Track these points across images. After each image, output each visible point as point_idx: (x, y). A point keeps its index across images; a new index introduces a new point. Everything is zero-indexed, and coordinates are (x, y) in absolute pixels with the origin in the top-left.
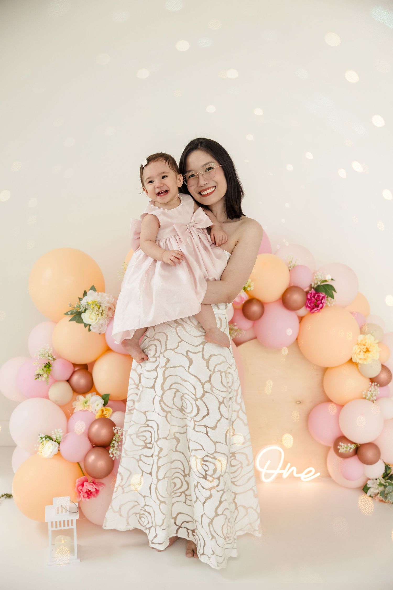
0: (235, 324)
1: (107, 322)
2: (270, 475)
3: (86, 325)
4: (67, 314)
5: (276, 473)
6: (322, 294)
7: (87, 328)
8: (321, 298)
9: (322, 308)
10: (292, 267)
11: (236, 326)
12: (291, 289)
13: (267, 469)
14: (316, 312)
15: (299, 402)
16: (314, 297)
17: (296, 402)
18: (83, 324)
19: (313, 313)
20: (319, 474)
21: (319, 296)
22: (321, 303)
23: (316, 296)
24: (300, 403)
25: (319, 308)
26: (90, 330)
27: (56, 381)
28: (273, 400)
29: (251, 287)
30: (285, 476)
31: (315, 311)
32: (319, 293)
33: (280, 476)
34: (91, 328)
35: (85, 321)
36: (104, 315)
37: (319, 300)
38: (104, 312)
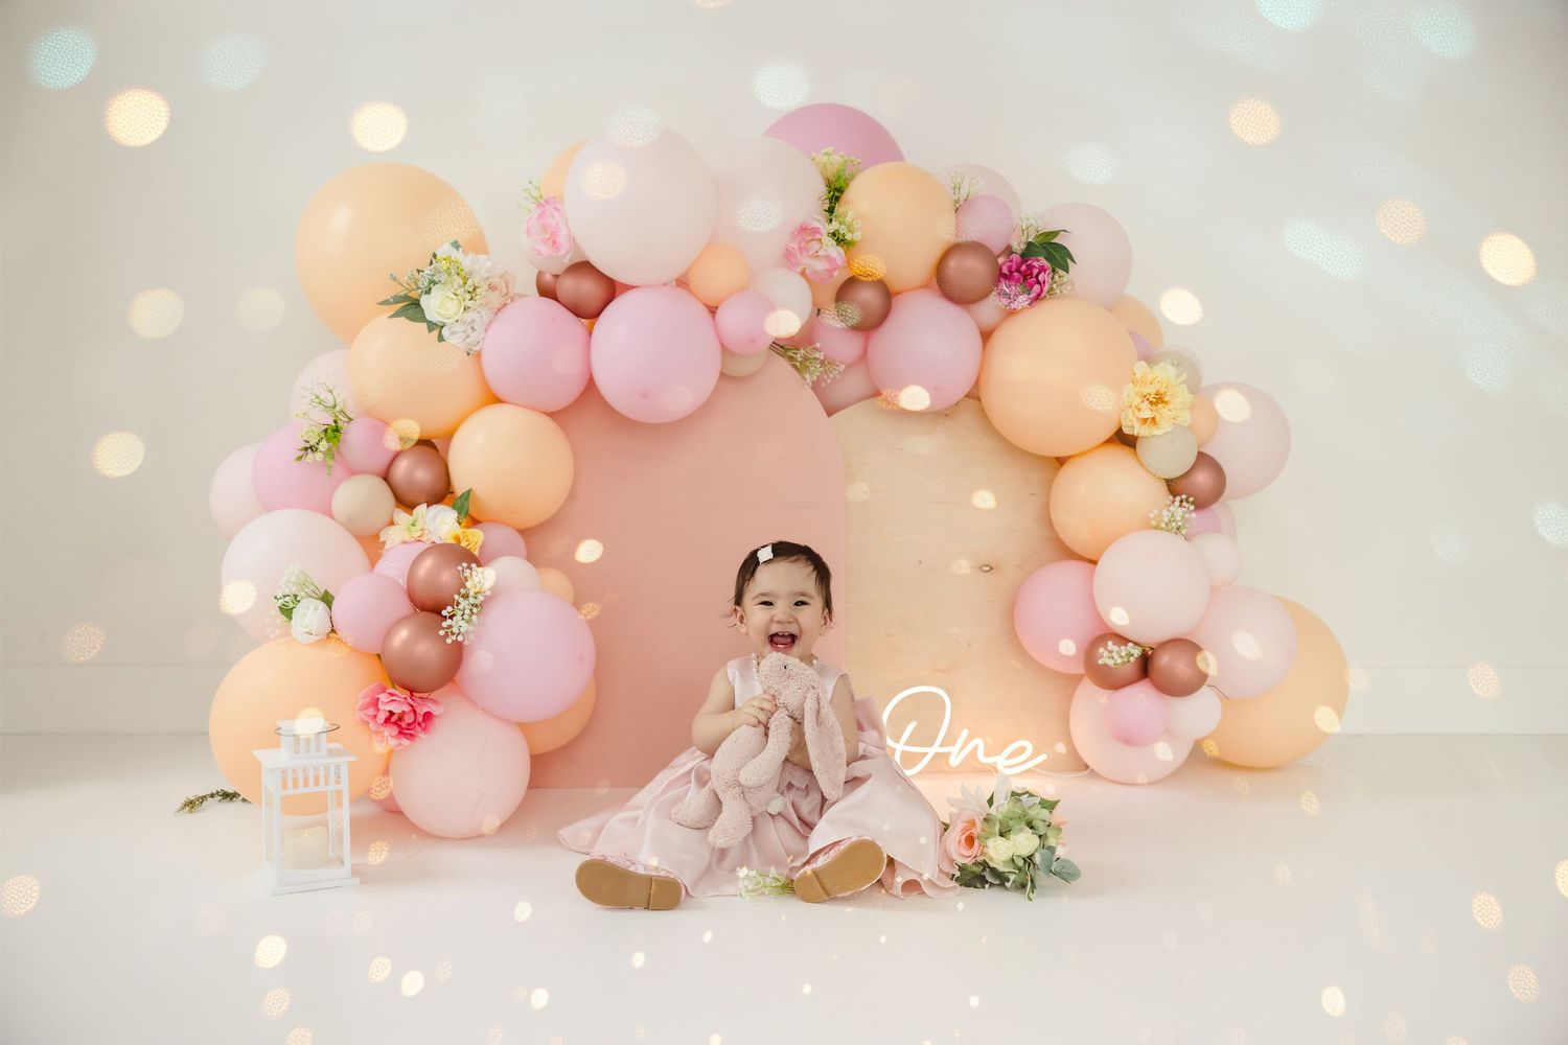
0: (818, 345)
1: (486, 319)
3: (432, 326)
4: (386, 302)
6: (1039, 262)
7: (435, 333)
8: (1035, 271)
9: (1038, 295)
10: (961, 202)
11: (816, 349)
15: (986, 569)
16: (1018, 271)
17: (980, 568)
18: (425, 325)
19: (1017, 310)
21: (1030, 267)
22: (1038, 282)
23: (1023, 267)
24: (991, 569)
26: (441, 338)
27: (353, 472)
28: (920, 562)
29: (855, 234)
32: (1031, 261)
33: (941, 762)
34: (445, 332)
35: (428, 318)
36: (478, 298)
37: (1031, 277)
38: (478, 291)
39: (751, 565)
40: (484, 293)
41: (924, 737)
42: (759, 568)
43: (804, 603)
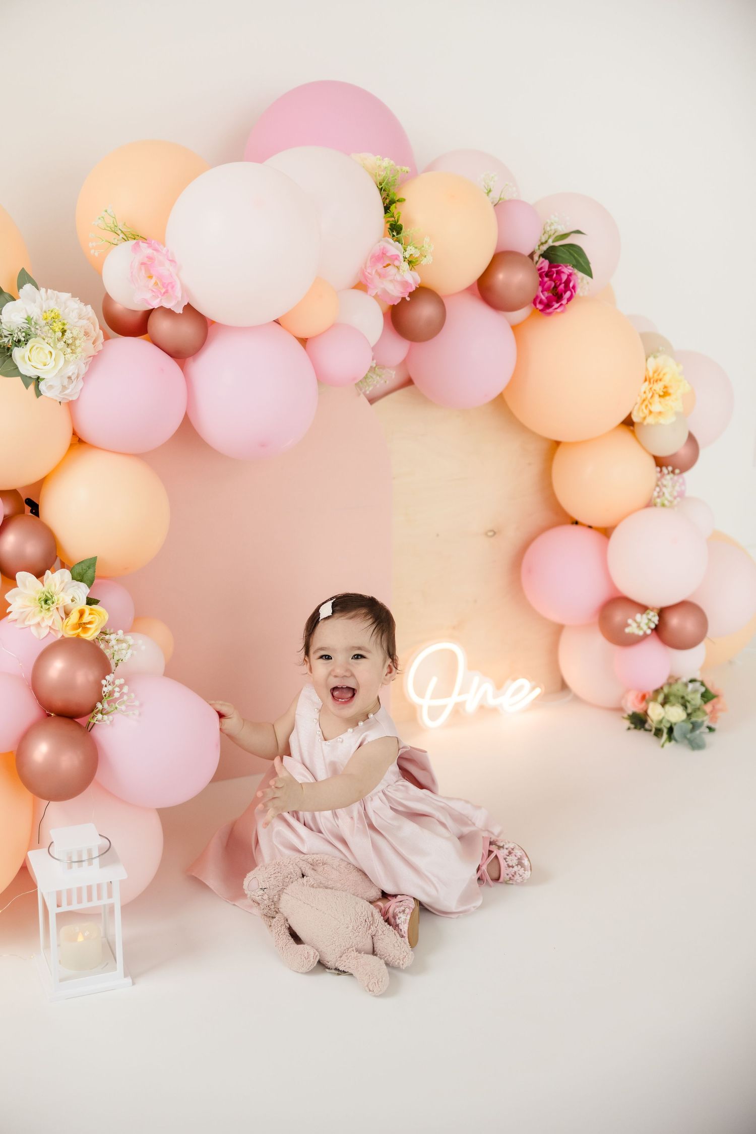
1: (84, 369)
2: (440, 710)
3: (29, 381)
5: (450, 703)
6: (566, 267)
7: (33, 387)
8: (565, 278)
9: (569, 300)
12: (500, 258)
13: (434, 697)
14: (558, 310)
15: (491, 534)
16: (548, 276)
17: (486, 534)
18: (19, 379)
19: (550, 314)
20: (538, 691)
21: (560, 273)
22: (568, 288)
23: (553, 273)
24: (495, 533)
25: (564, 302)
26: (38, 393)
28: (438, 535)
30: (471, 707)
31: (556, 309)
32: (560, 266)
33: (458, 710)
34: (41, 386)
36: (79, 350)
37: (560, 284)
38: (77, 342)
39: (314, 621)
40: (83, 344)
41: (445, 690)
42: (320, 625)
43: (362, 657)
